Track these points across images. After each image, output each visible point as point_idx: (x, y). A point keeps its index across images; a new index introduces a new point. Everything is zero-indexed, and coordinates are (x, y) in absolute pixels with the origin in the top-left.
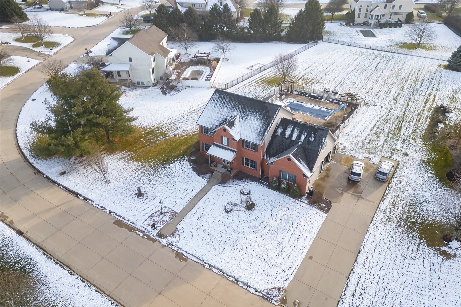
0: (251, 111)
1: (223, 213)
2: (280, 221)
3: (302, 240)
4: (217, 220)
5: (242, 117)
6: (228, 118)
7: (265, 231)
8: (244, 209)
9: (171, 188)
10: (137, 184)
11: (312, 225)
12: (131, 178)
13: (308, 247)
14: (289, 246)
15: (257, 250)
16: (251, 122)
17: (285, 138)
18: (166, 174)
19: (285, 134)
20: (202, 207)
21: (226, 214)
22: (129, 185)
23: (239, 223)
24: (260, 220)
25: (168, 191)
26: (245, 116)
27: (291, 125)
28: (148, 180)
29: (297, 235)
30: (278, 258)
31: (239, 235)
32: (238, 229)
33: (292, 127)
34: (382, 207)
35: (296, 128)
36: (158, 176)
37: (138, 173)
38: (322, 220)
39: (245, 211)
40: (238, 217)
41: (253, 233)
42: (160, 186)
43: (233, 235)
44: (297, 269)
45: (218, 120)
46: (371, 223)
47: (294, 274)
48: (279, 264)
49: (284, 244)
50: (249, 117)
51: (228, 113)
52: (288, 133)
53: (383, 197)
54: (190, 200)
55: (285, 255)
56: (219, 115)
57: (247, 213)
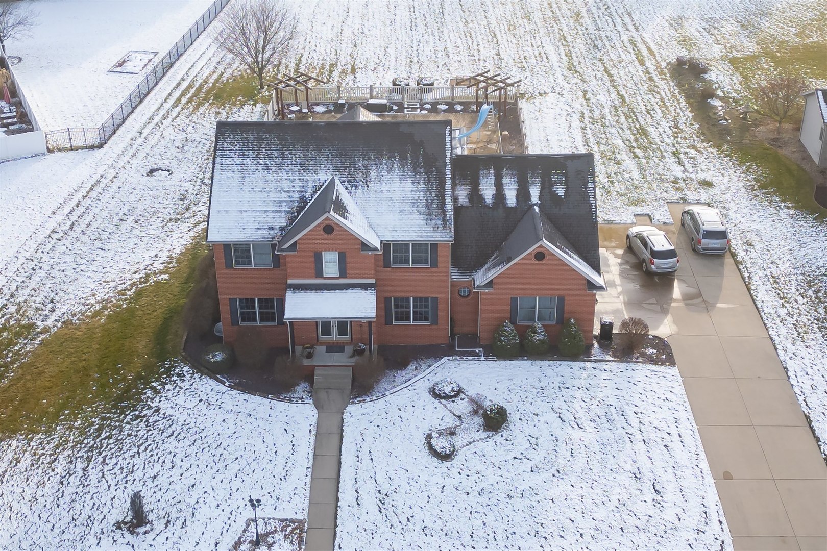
0: (369, 159)
1: (437, 464)
2: (593, 425)
3: (676, 446)
4: (436, 491)
5: (349, 181)
6: (308, 194)
7: (580, 462)
8: (483, 434)
9: (220, 466)
10: (89, 497)
11: (670, 404)
12: (48, 489)
13: (703, 455)
14: (660, 472)
15: (600, 513)
16: (384, 187)
17: (487, 206)
18: (165, 434)
19: (481, 198)
20: (362, 475)
21: (446, 464)
22: (64, 513)
23: (499, 472)
24: (546, 443)
25: (219, 477)
26: (360, 176)
27: (488, 169)
28: (116, 470)
29: (659, 440)
30: (661, 509)
31: (526, 501)
32: (511, 488)
33: (492, 172)
34: (766, 310)
35: (505, 172)
36: (142, 448)
37: (60, 467)
38: (678, 384)
39: (488, 437)
40: (483, 458)
41: (555, 479)
42: (176, 472)
43: (509, 506)
44: (721, 512)
45: (277, 212)
46: (776, 349)
47: (725, 526)
48: (677, 522)
49: (647, 475)
50: (373, 174)
51: (298, 181)
52: (488, 192)
53: (749, 290)
54: (309, 474)
55: (671, 495)
56: (274, 196)
57: (497, 438)
